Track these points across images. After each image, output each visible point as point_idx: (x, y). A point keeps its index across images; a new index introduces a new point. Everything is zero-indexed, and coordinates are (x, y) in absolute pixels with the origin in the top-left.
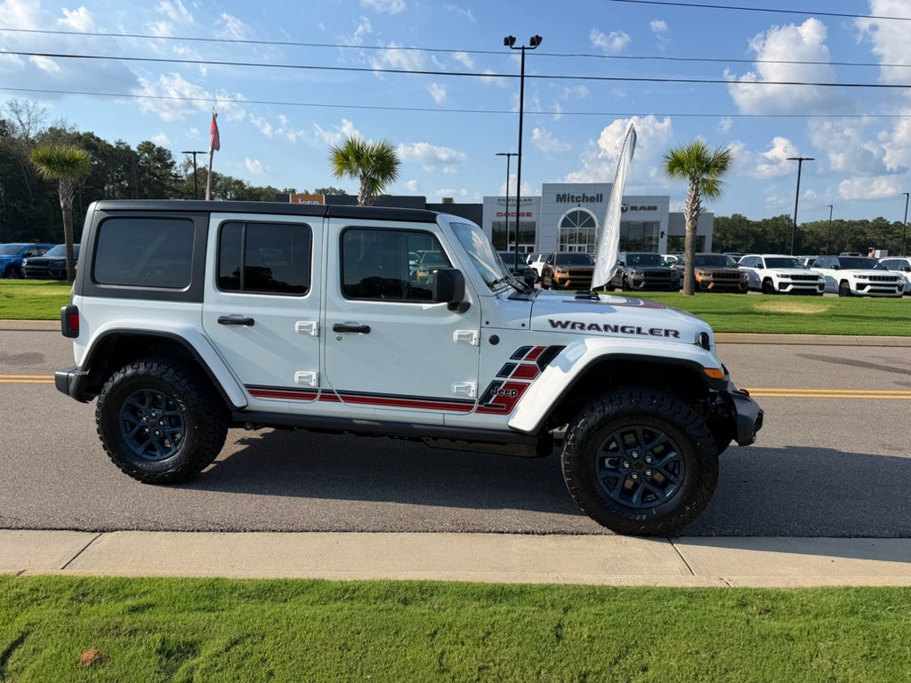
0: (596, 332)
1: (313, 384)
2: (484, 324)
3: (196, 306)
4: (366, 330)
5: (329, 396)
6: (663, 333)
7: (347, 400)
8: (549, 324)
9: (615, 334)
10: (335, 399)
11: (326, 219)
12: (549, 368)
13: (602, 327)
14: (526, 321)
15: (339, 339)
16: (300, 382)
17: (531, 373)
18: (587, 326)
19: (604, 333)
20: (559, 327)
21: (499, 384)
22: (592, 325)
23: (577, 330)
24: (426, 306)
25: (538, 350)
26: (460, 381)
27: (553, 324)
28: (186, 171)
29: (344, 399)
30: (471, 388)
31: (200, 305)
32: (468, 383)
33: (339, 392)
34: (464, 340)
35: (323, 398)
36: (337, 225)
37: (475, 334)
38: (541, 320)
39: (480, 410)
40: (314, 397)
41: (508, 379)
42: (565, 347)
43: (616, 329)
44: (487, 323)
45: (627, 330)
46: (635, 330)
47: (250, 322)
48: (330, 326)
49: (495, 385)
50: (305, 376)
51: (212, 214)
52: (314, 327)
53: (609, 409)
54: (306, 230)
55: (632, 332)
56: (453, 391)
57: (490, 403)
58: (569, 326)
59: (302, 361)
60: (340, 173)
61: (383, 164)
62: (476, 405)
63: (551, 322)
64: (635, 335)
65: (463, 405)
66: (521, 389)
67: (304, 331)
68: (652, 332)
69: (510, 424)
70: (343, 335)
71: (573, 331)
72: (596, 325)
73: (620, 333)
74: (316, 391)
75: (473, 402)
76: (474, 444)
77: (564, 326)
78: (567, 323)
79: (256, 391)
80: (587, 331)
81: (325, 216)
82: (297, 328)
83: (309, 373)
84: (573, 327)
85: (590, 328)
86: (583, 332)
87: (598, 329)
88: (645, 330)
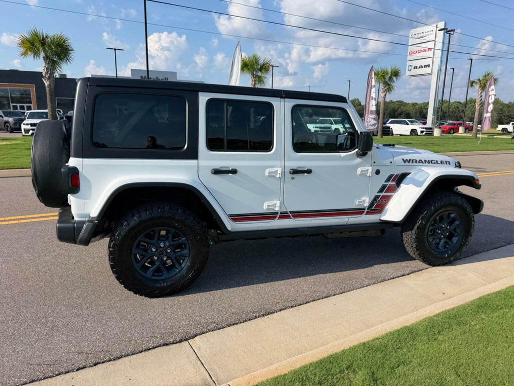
0: (421, 164)
1: (277, 209)
2: (373, 164)
3: (193, 162)
4: (309, 171)
5: (284, 215)
6: (445, 162)
7: (295, 216)
8: (402, 160)
10: (288, 217)
11: (282, 99)
12: (402, 185)
13: (424, 162)
14: (392, 160)
15: (293, 178)
16: (268, 209)
17: (393, 189)
18: (418, 161)
19: (425, 164)
20: (407, 162)
21: (379, 196)
22: (420, 160)
23: (414, 164)
24: (343, 154)
25: (397, 176)
26: (359, 197)
27: (405, 161)
29: (293, 216)
30: (366, 201)
31: (196, 161)
32: (364, 199)
33: (291, 212)
34: (364, 174)
35: (281, 217)
37: (370, 169)
38: (398, 159)
39: (368, 213)
40: (275, 217)
41: (383, 194)
42: (410, 173)
43: (429, 162)
44: (374, 162)
45: (433, 162)
46: (436, 161)
47: (234, 172)
48: (287, 171)
49: (377, 197)
50: (272, 205)
51: (200, 93)
52: (279, 172)
54: (270, 107)
55: (435, 163)
56: (356, 204)
57: (373, 208)
58: (411, 162)
59: (270, 195)
62: (366, 211)
63: (403, 160)
65: (358, 211)
66: (387, 198)
67: (272, 176)
68: (441, 162)
69: (382, 219)
70: (295, 176)
71: (413, 164)
72: (421, 161)
73: (431, 164)
74: (277, 213)
75: (364, 209)
76: (352, 233)
77: (409, 162)
78: (410, 160)
79: (236, 218)
81: (282, 97)
82: (267, 173)
83: (275, 202)
84: (413, 162)
85: (419, 162)
86: (416, 164)
87: (423, 163)
88: (439, 162)
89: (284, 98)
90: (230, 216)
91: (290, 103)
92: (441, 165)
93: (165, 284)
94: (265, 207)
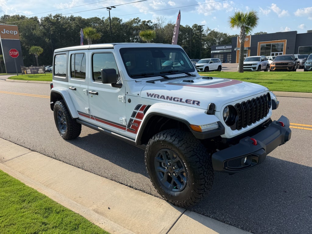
0: (162, 100)
1: (88, 113)
3: (67, 83)
4: (97, 94)
6: (192, 102)
9: (170, 101)
13: (166, 97)
14: (139, 93)
18: (160, 96)
19: (166, 100)
20: (150, 96)
22: (162, 96)
23: (156, 98)
25: (144, 106)
26: (120, 117)
27: (148, 95)
28: (207, 32)
30: (124, 120)
33: (95, 117)
34: (120, 100)
35: (91, 118)
38: (144, 93)
40: (89, 117)
41: (135, 118)
43: (171, 99)
45: (176, 99)
46: (179, 99)
47: (76, 89)
50: (86, 110)
51: (69, 52)
52: (86, 91)
53: (168, 139)
55: (178, 101)
56: (120, 121)
57: (130, 128)
58: (153, 96)
60: (233, 26)
61: (251, 20)
63: (148, 93)
64: (179, 103)
65: (123, 127)
66: (139, 123)
67: (84, 93)
68: (187, 101)
72: (164, 96)
73: (172, 101)
75: (126, 126)
77: (152, 96)
78: (153, 94)
80: (160, 99)
84: (155, 97)
85: (161, 98)
86: (158, 99)
87: (164, 98)
88: (184, 100)
89: (89, 50)
90: (78, 111)
91: (91, 52)
92: (185, 104)
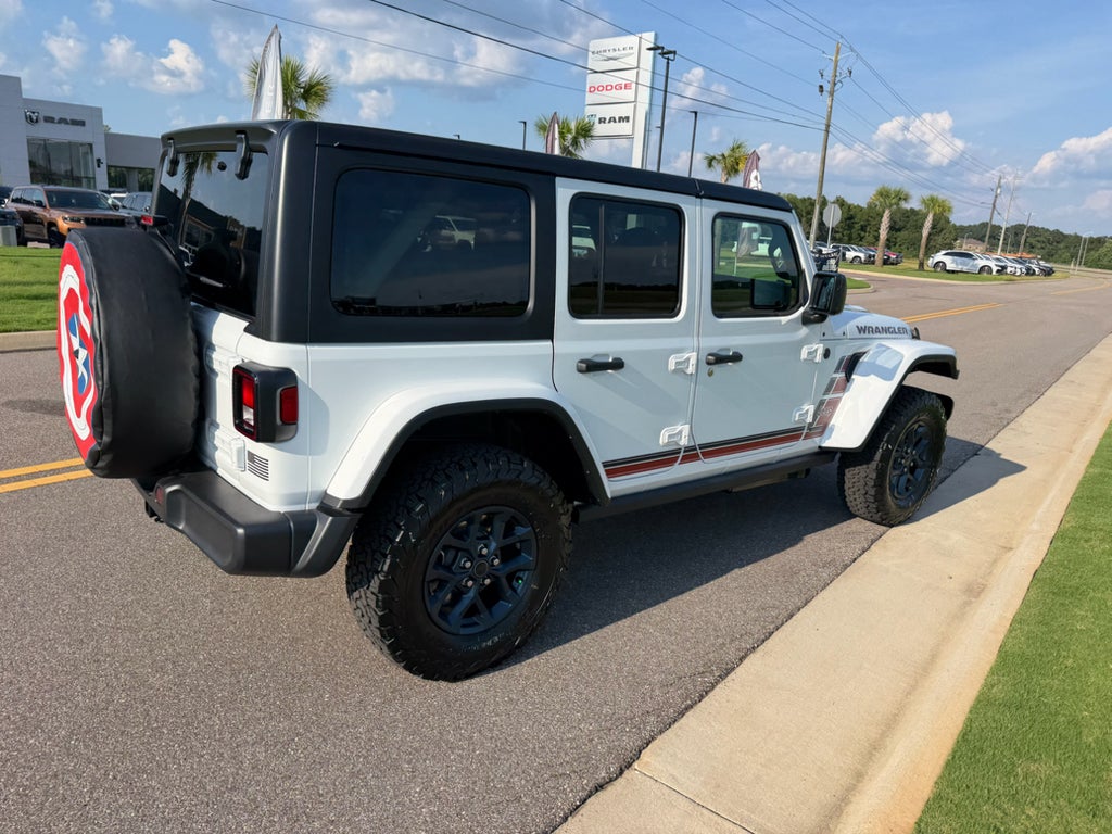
1: (682, 442)
2: (823, 338)
3: (542, 346)
4: (737, 358)
5: (691, 454)
6: (902, 330)
7: (707, 455)
8: (856, 330)
10: (695, 457)
11: (699, 200)
12: (854, 376)
14: (844, 328)
15: (710, 375)
16: (668, 444)
17: (842, 387)
18: (874, 329)
19: (882, 335)
20: (862, 332)
21: (825, 400)
23: (871, 335)
24: (783, 319)
25: (848, 359)
26: (802, 406)
29: (703, 454)
30: (810, 412)
31: (550, 343)
32: (807, 408)
33: (701, 447)
34: (810, 358)
35: (686, 459)
36: (710, 210)
37: (819, 348)
38: (853, 326)
40: (675, 460)
41: (829, 396)
42: (865, 353)
44: (824, 334)
45: (891, 330)
47: (618, 365)
48: (704, 358)
49: (820, 404)
50: (676, 433)
51: (558, 180)
52: (693, 361)
54: (678, 214)
55: (894, 332)
56: (794, 420)
59: (669, 414)
62: (805, 431)
63: (858, 327)
65: (795, 435)
66: (834, 404)
67: (680, 371)
68: (899, 330)
69: (824, 445)
70: (714, 368)
71: (868, 336)
72: (878, 328)
74: (679, 451)
77: (865, 332)
78: (866, 327)
79: (618, 468)
81: (698, 196)
82: (672, 366)
83: (679, 428)
84: (869, 332)
86: (873, 336)
87: (880, 332)
88: (897, 330)
89: (701, 197)
91: (711, 208)
93: (490, 643)
94: (663, 440)
